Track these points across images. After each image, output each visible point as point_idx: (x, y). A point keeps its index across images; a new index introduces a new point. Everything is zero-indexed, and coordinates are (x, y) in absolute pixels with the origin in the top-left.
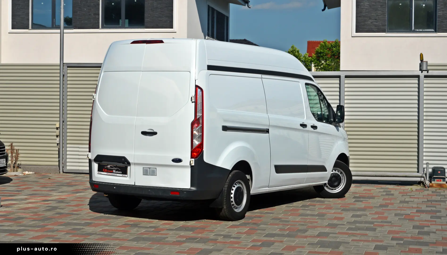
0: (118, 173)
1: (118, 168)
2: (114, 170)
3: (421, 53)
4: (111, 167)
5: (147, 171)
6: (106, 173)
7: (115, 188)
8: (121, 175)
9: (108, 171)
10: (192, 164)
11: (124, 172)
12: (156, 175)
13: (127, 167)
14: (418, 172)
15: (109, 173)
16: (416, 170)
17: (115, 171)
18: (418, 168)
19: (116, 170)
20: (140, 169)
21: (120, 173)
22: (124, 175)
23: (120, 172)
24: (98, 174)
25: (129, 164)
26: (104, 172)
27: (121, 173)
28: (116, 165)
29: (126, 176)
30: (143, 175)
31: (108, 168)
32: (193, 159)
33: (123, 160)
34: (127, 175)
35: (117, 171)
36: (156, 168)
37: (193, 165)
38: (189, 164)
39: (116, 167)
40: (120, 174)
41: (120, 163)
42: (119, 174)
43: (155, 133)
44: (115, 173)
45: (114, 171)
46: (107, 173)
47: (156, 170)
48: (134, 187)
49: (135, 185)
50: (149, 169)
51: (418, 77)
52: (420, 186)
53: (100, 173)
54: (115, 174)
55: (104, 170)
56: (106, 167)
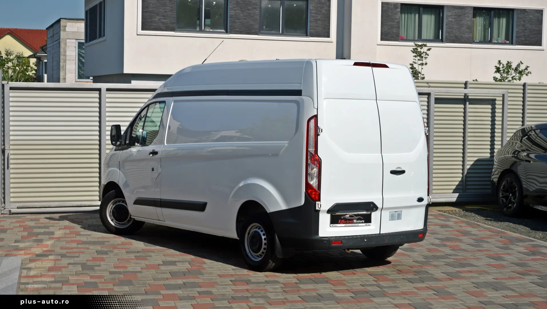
0: (359, 223)
1: (360, 217)
2: (354, 220)
4: (350, 216)
5: (393, 215)
6: (343, 225)
7: (365, 240)
8: (364, 224)
9: (346, 222)
11: (367, 219)
15: (348, 224)
17: (356, 220)
19: (358, 220)
22: (368, 224)
23: (362, 221)
24: (331, 227)
26: (339, 224)
27: (364, 221)
30: (390, 220)
31: (346, 218)
33: (372, 205)
34: (370, 223)
35: (359, 221)
36: (401, 211)
39: (357, 215)
40: (363, 223)
42: (361, 223)
43: (403, 172)
44: (356, 223)
45: (355, 221)
46: (345, 224)
49: (381, 233)
50: (395, 213)
53: (334, 225)
54: (357, 224)
55: (341, 221)
56: (342, 218)
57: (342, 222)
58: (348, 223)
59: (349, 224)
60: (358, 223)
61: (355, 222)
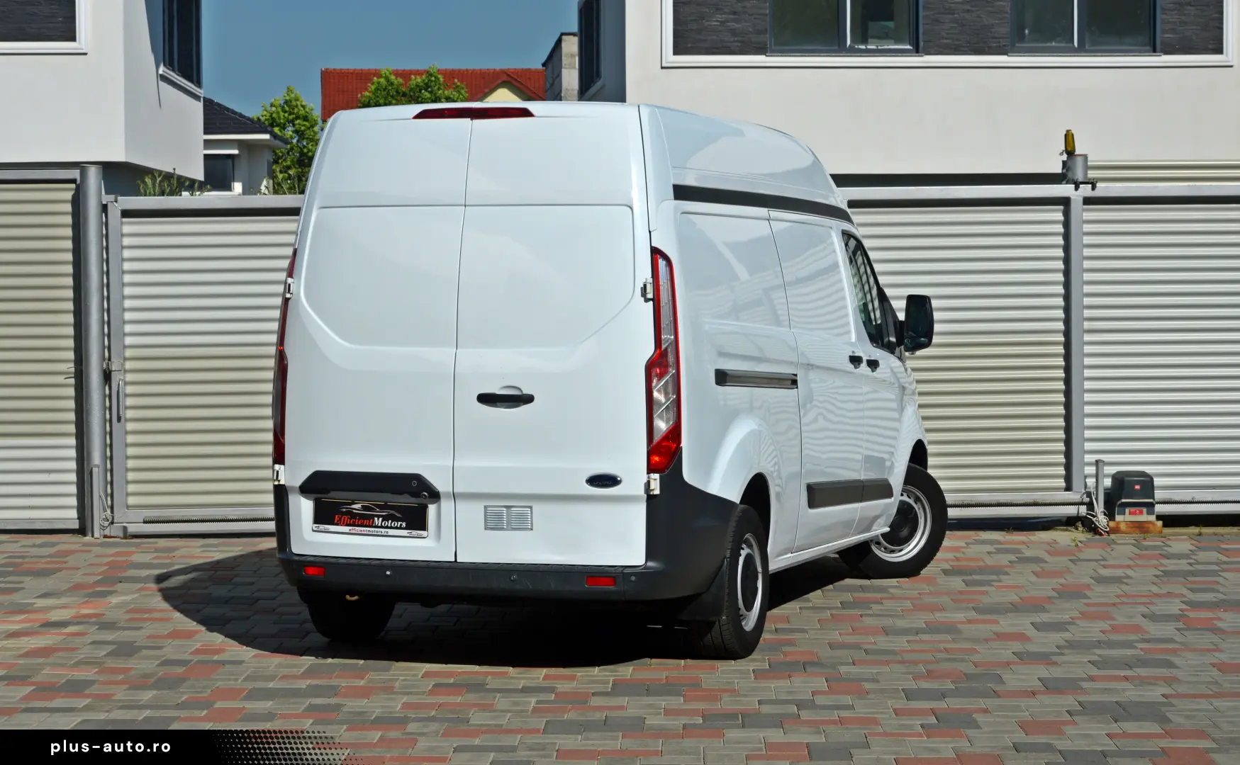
0: (391, 528)
1: (392, 511)
2: (376, 519)
3: (1068, 131)
4: (364, 508)
5: (499, 516)
6: (346, 529)
7: (388, 573)
8: (405, 533)
9: (353, 522)
10: (653, 490)
11: (416, 521)
12: (532, 529)
13: (427, 507)
14: (1068, 488)
15: (356, 528)
16: (1062, 483)
17: (381, 519)
18: (1068, 478)
19: (385, 518)
20: (473, 514)
21: (401, 525)
22: (415, 533)
23: (399, 523)
24: (313, 531)
25: (435, 496)
26: (337, 524)
27: (404, 525)
28: (386, 503)
29: (423, 533)
30: (485, 529)
31: (354, 511)
32: (657, 476)
33: (415, 483)
34: (425, 530)
35: (390, 521)
36: (531, 507)
37: (657, 492)
38: (641, 491)
39: (382, 507)
40: (401, 528)
41: (401, 493)
42: (397, 528)
43: (529, 399)
44: (382, 527)
45: (378, 521)
46: (351, 528)
47: (532, 513)
48: (454, 568)
49: (458, 561)
50: (507, 511)
51: (1065, 202)
52: (1077, 529)
53: (322, 527)
54: (383, 530)
55: (340, 519)
56: (344, 510)
57: (344, 521)
58: (358, 526)
59: (365, 529)
60: (387, 527)
61: (379, 525)
